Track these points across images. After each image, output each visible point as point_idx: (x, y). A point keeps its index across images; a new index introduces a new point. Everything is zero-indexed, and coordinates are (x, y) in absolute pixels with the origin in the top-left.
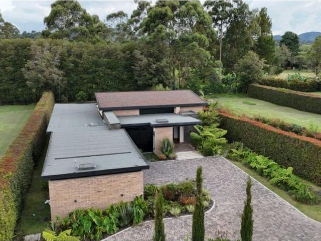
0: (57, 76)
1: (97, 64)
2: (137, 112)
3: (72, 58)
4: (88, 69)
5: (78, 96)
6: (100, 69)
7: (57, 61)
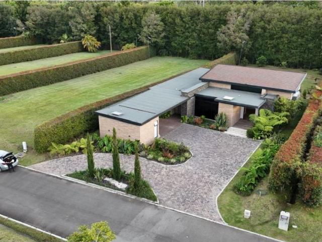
0: (240, 40)
1: (284, 30)
2: (229, 87)
3: (262, 23)
4: (275, 35)
5: (258, 60)
6: (287, 35)
7: (247, 27)
